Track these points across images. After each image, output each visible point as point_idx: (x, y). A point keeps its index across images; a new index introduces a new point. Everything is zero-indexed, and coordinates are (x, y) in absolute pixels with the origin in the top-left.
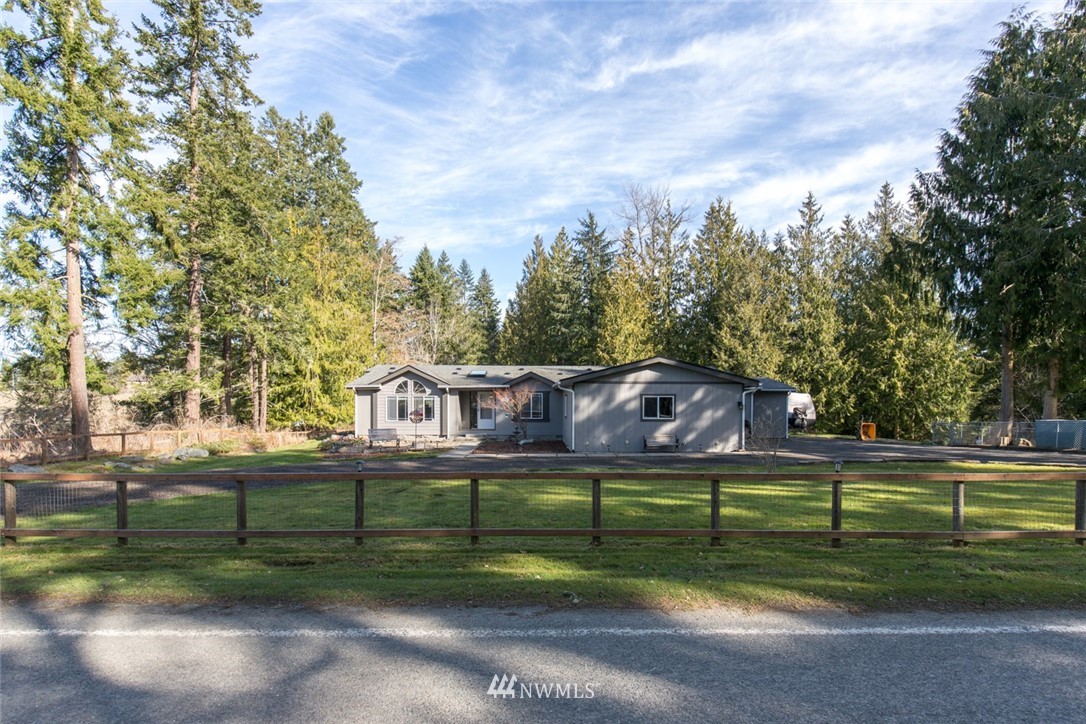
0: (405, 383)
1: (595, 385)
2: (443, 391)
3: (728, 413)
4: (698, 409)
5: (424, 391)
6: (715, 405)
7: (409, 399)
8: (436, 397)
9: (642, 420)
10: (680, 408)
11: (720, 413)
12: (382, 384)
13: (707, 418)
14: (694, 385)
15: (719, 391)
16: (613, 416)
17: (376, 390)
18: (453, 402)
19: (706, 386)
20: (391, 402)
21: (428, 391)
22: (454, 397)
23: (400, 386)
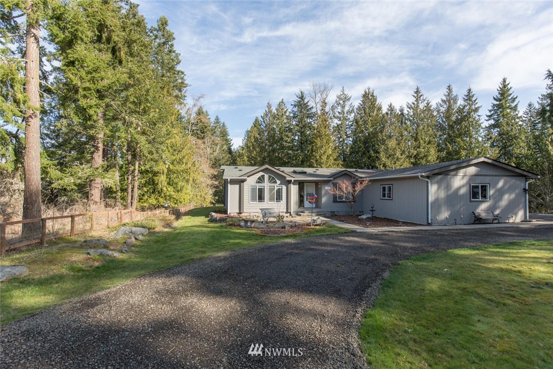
0: (263, 176)
1: (440, 177)
2: (290, 182)
3: (517, 195)
4: (501, 193)
5: (275, 182)
6: (510, 190)
7: (266, 188)
8: (283, 186)
9: (471, 201)
10: (491, 192)
11: (513, 196)
12: (248, 177)
13: (506, 199)
14: (500, 177)
15: (513, 181)
16: (452, 198)
17: (243, 181)
18: (294, 189)
19: (505, 178)
20: (253, 190)
21: (278, 182)
22: (295, 186)
23: (259, 178)
